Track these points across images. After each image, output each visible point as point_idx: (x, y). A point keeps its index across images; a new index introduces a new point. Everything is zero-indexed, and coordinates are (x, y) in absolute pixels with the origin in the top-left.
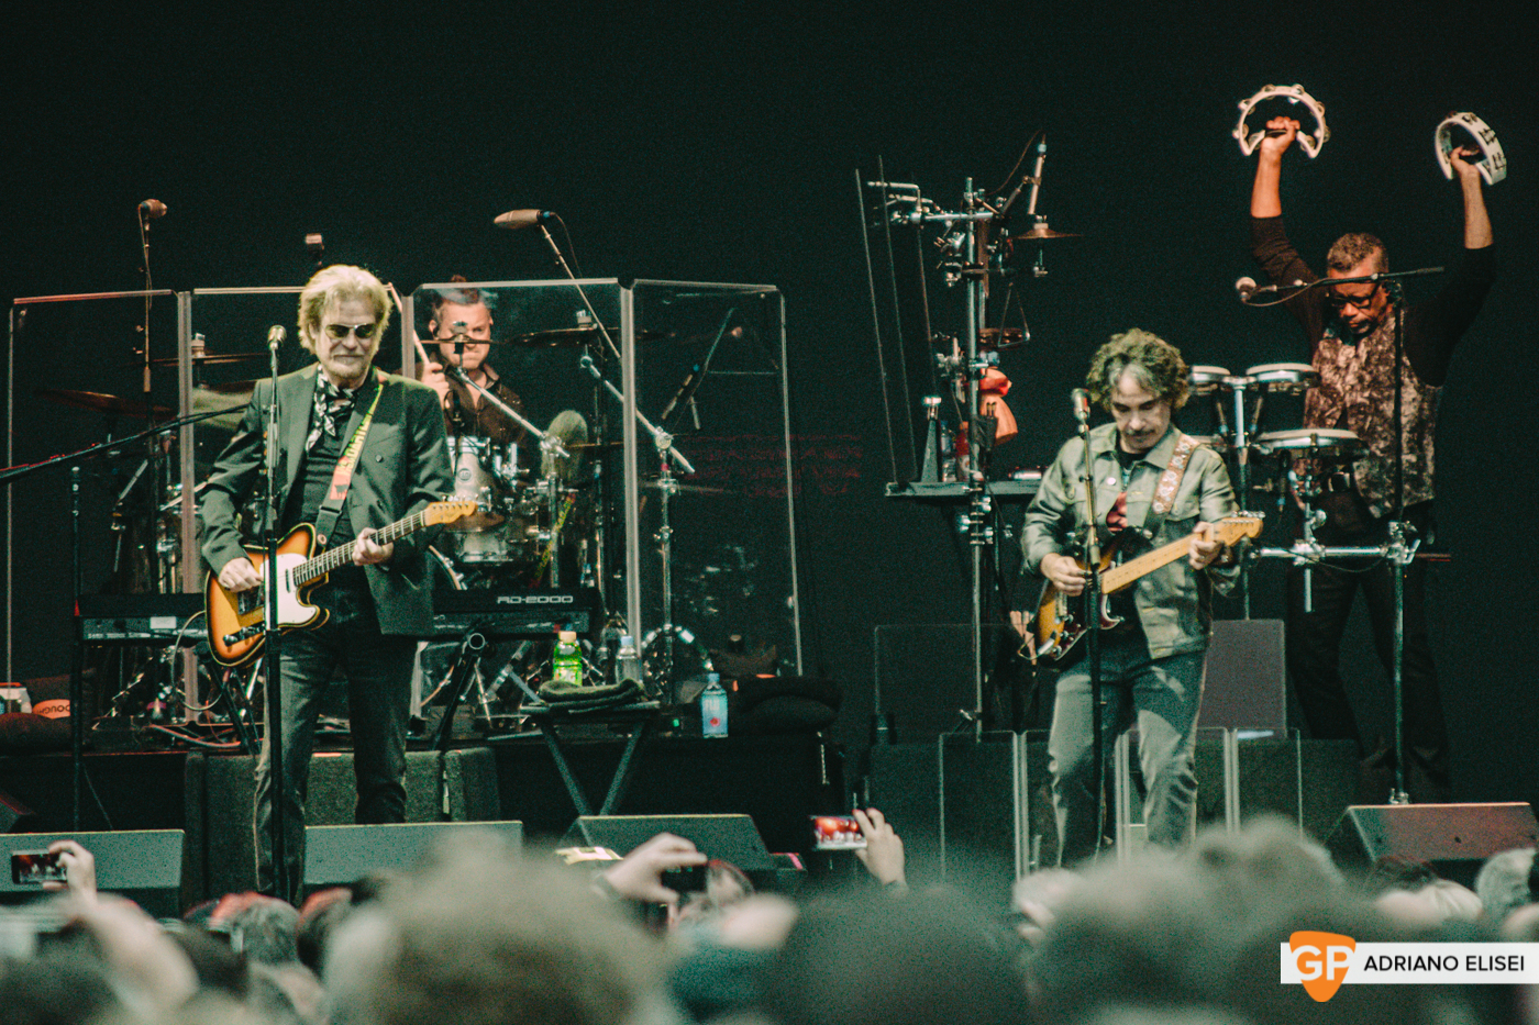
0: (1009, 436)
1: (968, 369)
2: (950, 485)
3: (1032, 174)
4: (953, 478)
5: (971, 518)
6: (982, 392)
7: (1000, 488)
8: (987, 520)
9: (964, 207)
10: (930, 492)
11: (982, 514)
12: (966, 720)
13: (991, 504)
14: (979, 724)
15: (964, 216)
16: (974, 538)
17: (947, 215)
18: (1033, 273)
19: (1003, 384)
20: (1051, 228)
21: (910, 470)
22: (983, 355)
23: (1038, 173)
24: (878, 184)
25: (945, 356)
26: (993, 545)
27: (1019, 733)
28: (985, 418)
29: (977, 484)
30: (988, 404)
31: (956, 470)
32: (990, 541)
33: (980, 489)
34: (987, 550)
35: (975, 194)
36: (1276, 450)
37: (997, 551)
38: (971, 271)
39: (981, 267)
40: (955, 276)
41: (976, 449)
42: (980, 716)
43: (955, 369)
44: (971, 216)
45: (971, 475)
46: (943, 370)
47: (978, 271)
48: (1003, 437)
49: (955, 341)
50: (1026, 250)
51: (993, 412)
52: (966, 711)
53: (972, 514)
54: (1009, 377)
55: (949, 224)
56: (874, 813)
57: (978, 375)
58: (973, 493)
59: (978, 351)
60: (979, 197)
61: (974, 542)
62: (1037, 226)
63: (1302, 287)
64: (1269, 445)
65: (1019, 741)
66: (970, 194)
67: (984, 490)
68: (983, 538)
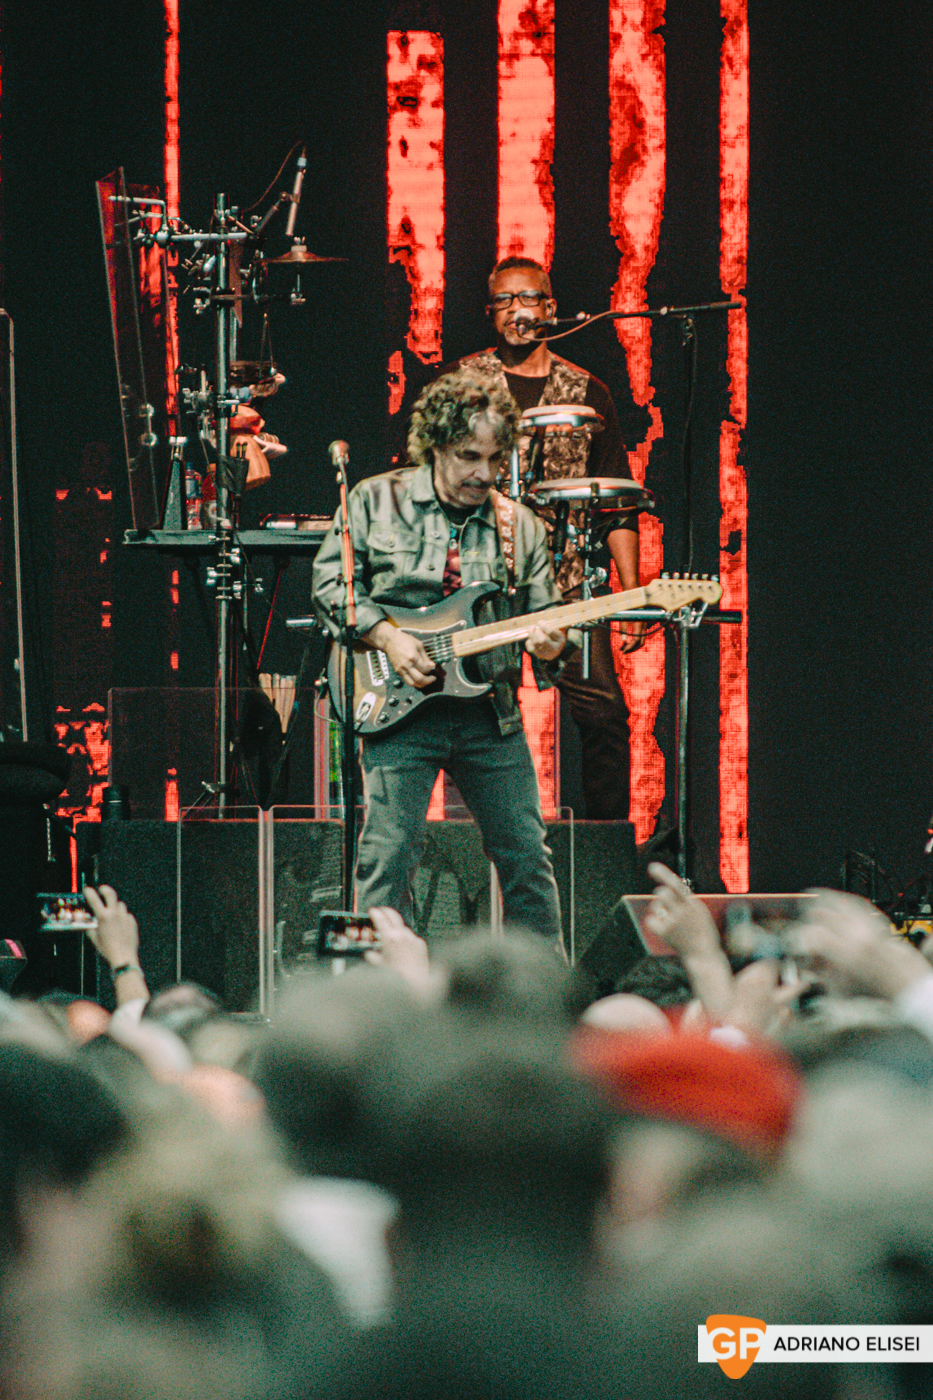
0: (260, 479)
1: (216, 404)
2: (195, 533)
3: (290, 190)
4: (199, 526)
5: (218, 570)
6: (232, 432)
7: (249, 537)
8: (236, 573)
9: (215, 226)
10: (172, 541)
11: (230, 566)
12: (208, 792)
13: (241, 555)
14: (222, 796)
15: (214, 236)
16: (220, 593)
17: (195, 235)
18: (290, 300)
19: (256, 422)
20: (309, 250)
21: (153, 516)
22: (233, 390)
23: (297, 189)
24: (120, 198)
25: (192, 391)
26: (241, 601)
27: (266, 809)
28: (234, 459)
29: (224, 532)
30: (238, 444)
31: (203, 516)
32: (238, 596)
33: (228, 538)
34: (235, 606)
35: (227, 211)
36: (552, 500)
37: (245, 606)
38: (221, 297)
39: (233, 293)
40: (203, 302)
41: (224, 493)
42: (224, 789)
43: (202, 406)
44: (222, 236)
45: (219, 523)
46: (189, 406)
47: (230, 297)
48: (254, 482)
49: (203, 375)
50: (281, 276)
51: (244, 453)
52: (207, 782)
53: (219, 566)
54: (262, 416)
55: (198, 244)
56: (106, 890)
57: (228, 412)
58: (221, 543)
59: (228, 386)
60: (232, 214)
61: (220, 597)
62: (294, 249)
63: (584, 320)
64: (545, 495)
65: (265, 818)
66: (221, 212)
67: (232, 539)
68: (231, 593)
